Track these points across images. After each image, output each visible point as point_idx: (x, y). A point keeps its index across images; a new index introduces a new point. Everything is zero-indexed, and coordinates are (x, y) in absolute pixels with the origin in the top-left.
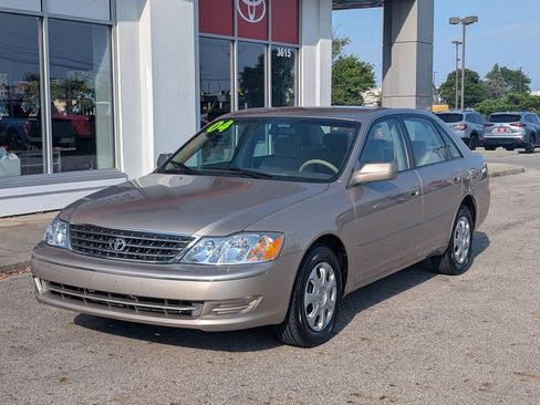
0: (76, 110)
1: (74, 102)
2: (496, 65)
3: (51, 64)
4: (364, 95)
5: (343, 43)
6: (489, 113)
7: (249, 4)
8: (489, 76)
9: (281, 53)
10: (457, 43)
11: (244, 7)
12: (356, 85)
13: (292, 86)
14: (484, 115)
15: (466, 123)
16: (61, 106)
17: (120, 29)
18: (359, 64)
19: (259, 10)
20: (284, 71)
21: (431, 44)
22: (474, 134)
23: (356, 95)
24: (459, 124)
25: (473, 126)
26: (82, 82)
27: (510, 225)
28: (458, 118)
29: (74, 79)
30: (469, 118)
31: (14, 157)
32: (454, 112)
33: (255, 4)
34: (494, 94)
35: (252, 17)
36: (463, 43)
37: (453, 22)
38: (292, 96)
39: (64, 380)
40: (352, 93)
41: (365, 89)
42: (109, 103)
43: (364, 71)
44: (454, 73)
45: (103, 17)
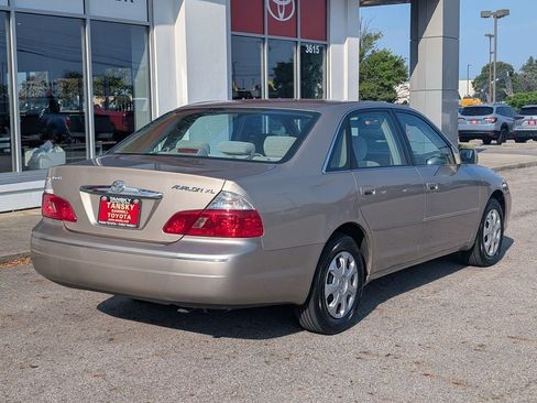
0: (113, 106)
1: (111, 98)
2: (531, 58)
3: (93, 62)
4: (397, 88)
5: (376, 37)
6: (520, 106)
7: (279, 3)
8: (524, 69)
9: (309, 50)
10: (490, 36)
11: (273, 6)
12: (389, 78)
13: (320, 81)
14: (516, 109)
15: (497, 116)
16: (99, 101)
17: (157, 33)
18: (392, 58)
19: (288, 9)
20: (313, 67)
21: (457, 38)
22: (505, 126)
23: (390, 89)
24: (489, 117)
25: (503, 119)
26: (119, 79)
27: (527, 212)
28: (489, 110)
29: (111, 75)
30: (500, 111)
31: (60, 150)
32: (486, 105)
33: (284, 3)
34: (529, 87)
35: (281, 15)
36: (495, 36)
37: (485, 15)
38: (321, 91)
39: (112, 339)
40: (385, 86)
41: (398, 83)
42: (147, 99)
43: (397, 64)
44: (488, 66)
45: (141, 18)
